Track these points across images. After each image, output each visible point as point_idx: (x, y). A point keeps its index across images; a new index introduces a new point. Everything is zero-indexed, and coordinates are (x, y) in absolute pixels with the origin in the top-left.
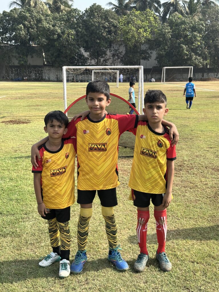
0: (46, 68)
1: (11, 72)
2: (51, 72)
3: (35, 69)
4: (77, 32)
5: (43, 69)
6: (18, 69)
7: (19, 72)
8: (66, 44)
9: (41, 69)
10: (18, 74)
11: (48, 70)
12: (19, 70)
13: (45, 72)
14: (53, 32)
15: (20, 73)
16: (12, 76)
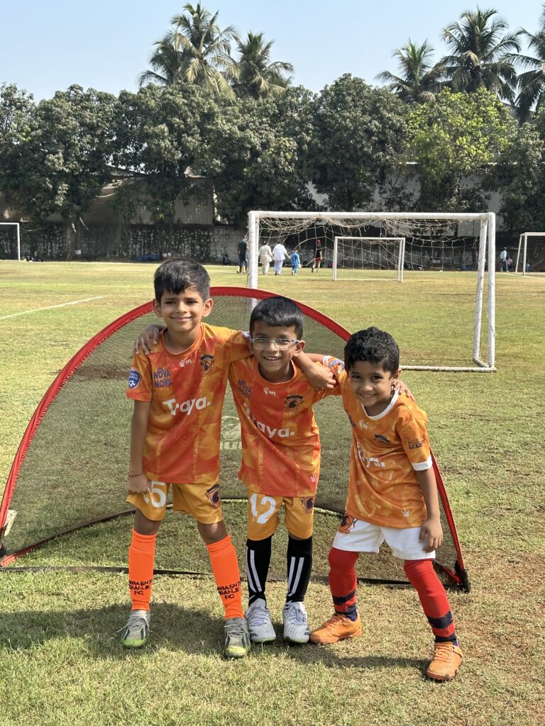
0: (219, 231)
1: (132, 239)
2: (230, 240)
3: (192, 234)
4: (300, 142)
5: (211, 234)
6: (150, 233)
7: (152, 239)
8: (270, 173)
9: (206, 233)
10: (150, 244)
11: (222, 235)
12: (152, 235)
13: (216, 240)
14: (241, 144)
15: (154, 243)
16: (135, 250)
